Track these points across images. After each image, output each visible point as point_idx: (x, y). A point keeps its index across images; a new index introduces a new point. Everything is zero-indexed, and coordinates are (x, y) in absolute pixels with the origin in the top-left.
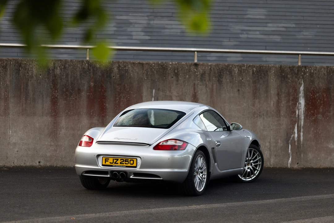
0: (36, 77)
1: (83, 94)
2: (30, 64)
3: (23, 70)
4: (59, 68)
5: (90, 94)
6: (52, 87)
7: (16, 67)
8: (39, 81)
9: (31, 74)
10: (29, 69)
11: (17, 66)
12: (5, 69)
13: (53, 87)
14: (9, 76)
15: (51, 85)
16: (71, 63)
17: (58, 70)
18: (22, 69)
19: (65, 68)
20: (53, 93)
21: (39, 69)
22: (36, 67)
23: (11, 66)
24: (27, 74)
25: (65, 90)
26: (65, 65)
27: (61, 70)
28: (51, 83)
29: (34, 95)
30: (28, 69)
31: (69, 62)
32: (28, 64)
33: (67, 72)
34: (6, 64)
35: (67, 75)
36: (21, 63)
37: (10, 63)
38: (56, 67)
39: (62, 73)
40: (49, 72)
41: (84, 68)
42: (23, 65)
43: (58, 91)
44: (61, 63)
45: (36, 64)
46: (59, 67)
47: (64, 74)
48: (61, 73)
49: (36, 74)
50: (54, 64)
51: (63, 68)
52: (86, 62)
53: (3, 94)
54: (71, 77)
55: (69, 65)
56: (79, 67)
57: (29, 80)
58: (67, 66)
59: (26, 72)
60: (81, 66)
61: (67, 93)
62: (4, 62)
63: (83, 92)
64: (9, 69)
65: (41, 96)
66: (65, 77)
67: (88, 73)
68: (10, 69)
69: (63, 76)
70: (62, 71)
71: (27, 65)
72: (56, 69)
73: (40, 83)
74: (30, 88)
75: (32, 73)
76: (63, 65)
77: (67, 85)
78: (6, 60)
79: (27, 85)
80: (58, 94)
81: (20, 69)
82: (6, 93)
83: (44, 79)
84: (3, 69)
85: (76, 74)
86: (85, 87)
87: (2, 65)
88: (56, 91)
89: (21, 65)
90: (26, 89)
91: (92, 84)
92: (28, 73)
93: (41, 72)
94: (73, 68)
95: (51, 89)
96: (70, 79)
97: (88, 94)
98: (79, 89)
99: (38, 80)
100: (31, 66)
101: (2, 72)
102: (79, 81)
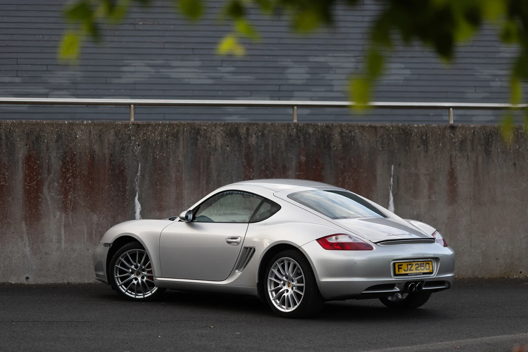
0: (221, 149)
1: (290, 173)
2: (212, 131)
3: (202, 139)
4: (254, 136)
5: (300, 173)
6: (245, 164)
7: (192, 134)
8: (226, 155)
9: (214, 145)
10: (212, 138)
11: (194, 134)
12: (175, 139)
13: (247, 163)
14: (181, 149)
15: (244, 160)
16: (272, 128)
17: (253, 139)
18: (200, 138)
19: (263, 135)
20: (247, 173)
21: (226, 138)
22: (221, 135)
23: (185, 133)
24: (209, 146)
25: (263, 168)
26: (263, 131)
27: (257, 137)
28: (244, 158)
29: (218, 176)
30: (210, 137)
31: (269, 126)
32: (210, 130)
33: (267, 141)
34: (178, 132)
35: (267, 146)
36: (198, 129)
37: (184, 129)
38: (250, 134)
39: (259, 143)
40: (241, 142)
41: (291, 135)
42: (202, 133)
43: (253, 169)
44: (257, 127)
45: (222, 130)
46: (255, 134)
47: (263, 145)
48: (257, 144)
49: (222, 145)
50: (248, 129)
51: (261, 136)
52: (294, 126)
53: (174, 176)
54: (272, 149)
55: (269, 131)
56: (284, 134)
57: (211, 154)
58: (266, 132)
59: (207, 143)
60: (287, 132)
61: (267, 172)
62: (174, 128)
63: (291, 171)
64: (181, 138)
65: (229, 177)
66: (263, 148)
67: (296, 142)
68: (183, 139)
69: (261, 147)
70: (260, 140)
71: (208, 131)
72: (250, 137)
73: (227, 158)
74: (213, 166)
75: (216, 143)
76: (260, 131)
77: (267, 160)
78: (177, 125)
79: (208, 161)
80: (253, 174)
81: (197, 138)
82: (178, 174)
83: (233, 152)
84: (172, 138)
85: (280, 145)
86: (294, 164)
87: (172, 132)
88: (251, 170)
89: (199, 132)
90: (207, 168)
91: (303, 158)
92: (210, 144)
93: (228, 141)
94: (274, 135)
95: (244, 167)
96: (271, 152)
97: (297, 173)
98: (284, 167)
99: (224, 154)
100: (214, 133)
101: (172, 143)
102: (284, 154)
